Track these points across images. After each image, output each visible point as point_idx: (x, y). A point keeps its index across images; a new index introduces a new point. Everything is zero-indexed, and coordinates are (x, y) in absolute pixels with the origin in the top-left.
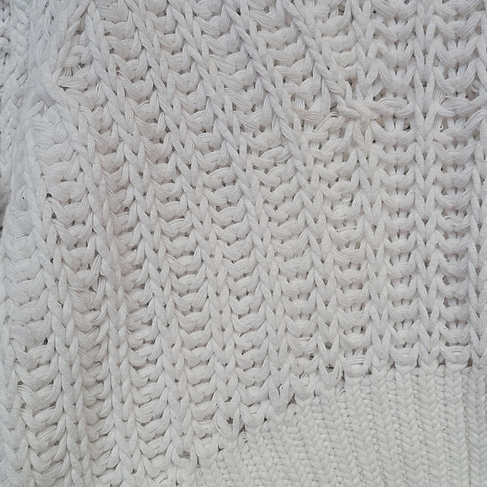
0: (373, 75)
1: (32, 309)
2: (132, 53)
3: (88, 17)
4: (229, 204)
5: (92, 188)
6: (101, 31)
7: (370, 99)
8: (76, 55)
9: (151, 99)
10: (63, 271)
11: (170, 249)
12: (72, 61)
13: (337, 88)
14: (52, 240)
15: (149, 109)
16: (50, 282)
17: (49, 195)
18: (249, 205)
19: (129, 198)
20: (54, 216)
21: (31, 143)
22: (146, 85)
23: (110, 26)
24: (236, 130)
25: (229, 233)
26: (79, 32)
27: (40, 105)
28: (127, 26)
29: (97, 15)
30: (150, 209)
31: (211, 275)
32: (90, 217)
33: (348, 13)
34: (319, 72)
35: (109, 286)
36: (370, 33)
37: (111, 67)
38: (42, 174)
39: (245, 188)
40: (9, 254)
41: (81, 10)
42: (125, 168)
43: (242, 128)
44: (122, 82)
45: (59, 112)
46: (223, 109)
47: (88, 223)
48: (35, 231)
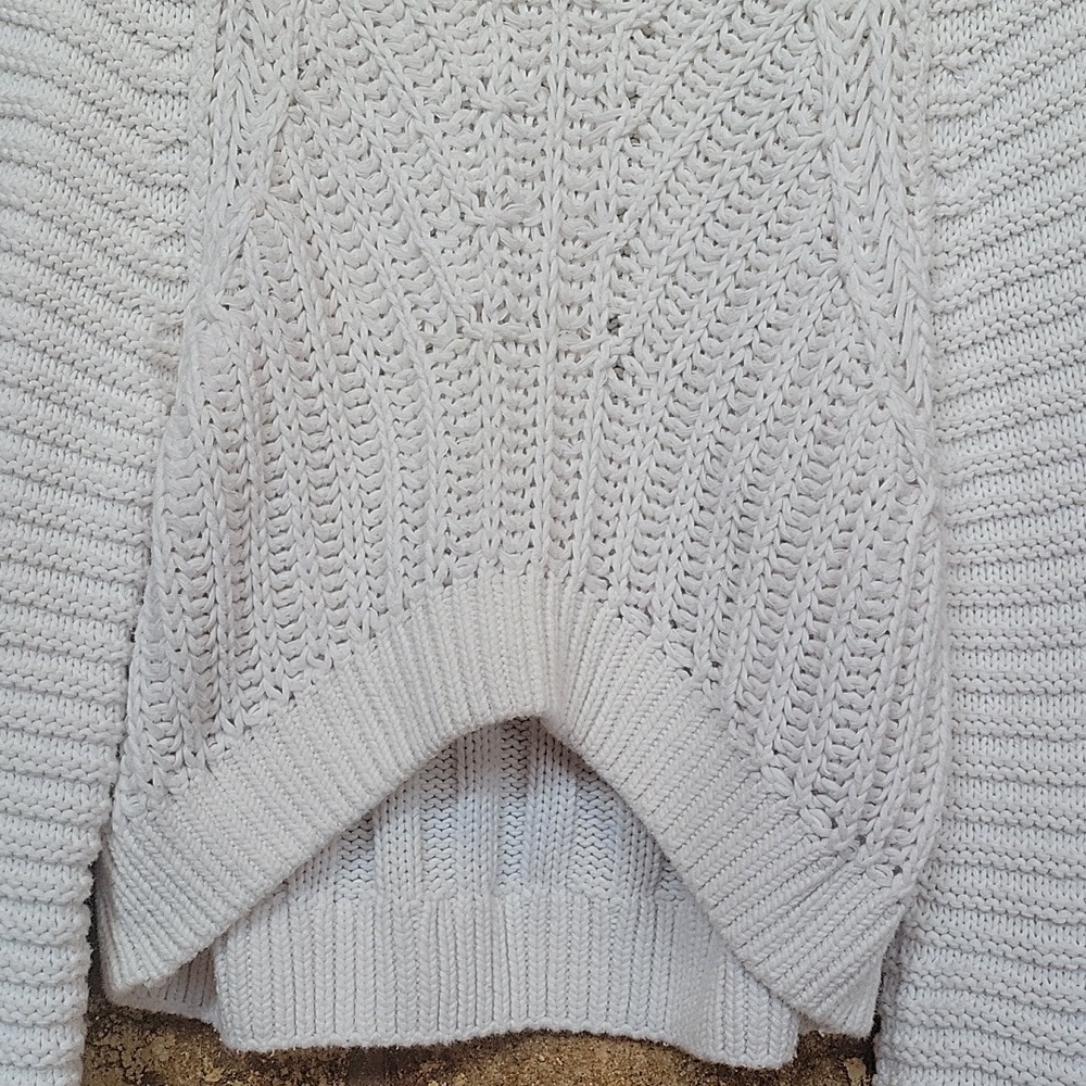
0: (498, 301)
1: (189, 504)
2: (285, 276)
3: (246, 243)
4: (363, 423)
5: (246, 398)
6: (257, 255)
7: (494, 322)
8: (237, 277)
9: (300, 319)
10: (218, 473)
11: (309, 460)
12: (234, 283)
13: (461, 312)
14: (209, 442)
15: (297, 328)
16: (207, 481)
17: (207, 402)
18: (380, 422)
19: (273, 412)
20: (211, 421)
21: (195, 354)
22: (295, 307)
23: (267, 251)
24: (371, 353)
25: (363, 450)
26: (239, 256)
27: (203, 323)
28: (282, 251)
29: (254, 242)
30: (292, 422)
31: (344, 488)
32: (243, 426)
33: (475, 243)
34: (445, 298)
35: (253, 489)
36: (496, 263)
37: (265, 288)
38: (202, 383)
39: (376, 406)
40: (169, 454)
41: (240, 237)
42: (269, 385)
43: (377, 353)
44: (275, 302)
45: (222, 328)
46: (359, 335)
47: (241, 432)
48: (193, 433)
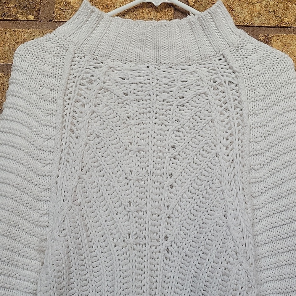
0: (135, 233)
1: (47, 294)
2: (76, 226)
3: (66, 218)
4: (97, 266)
5: (64, 262)
6: (68, 221)
7: (134, 239)
8: (63, 227)
9: (80, 239)
10: (56, 285)
11: (81, 279)
12: (62, 229)
13: (125, 236)
14: (53, 276)
15: (79, 241)
16: (52, 288)
17: (53, 264)
18: (101, 267)
19: (71, 265)
20: (54, 270)
21: (50, 250)
22: (79, 235)
23: (71, 220)
24: (99, 247)
25: (96, 275)
26: (64, 221)
27: (53, 241)
28: (76, 220)
29: (68, 217)
30: (77, 268)
31: (91, 286)
32: (63, 271)
33: (128, 216)
34: (120, 232)
35: (65, 288)
36: (134, 222)
37: (70, 231)
38: (52, 259)
39: (100, 262)
40: (42, 279)
41: (64, 216)
42: (71, 257)
43: (101, 247)
44: (73, 234)
45: (58, 243)
46: (96, 242)
47: (62, 272)
48: (49, 273)
